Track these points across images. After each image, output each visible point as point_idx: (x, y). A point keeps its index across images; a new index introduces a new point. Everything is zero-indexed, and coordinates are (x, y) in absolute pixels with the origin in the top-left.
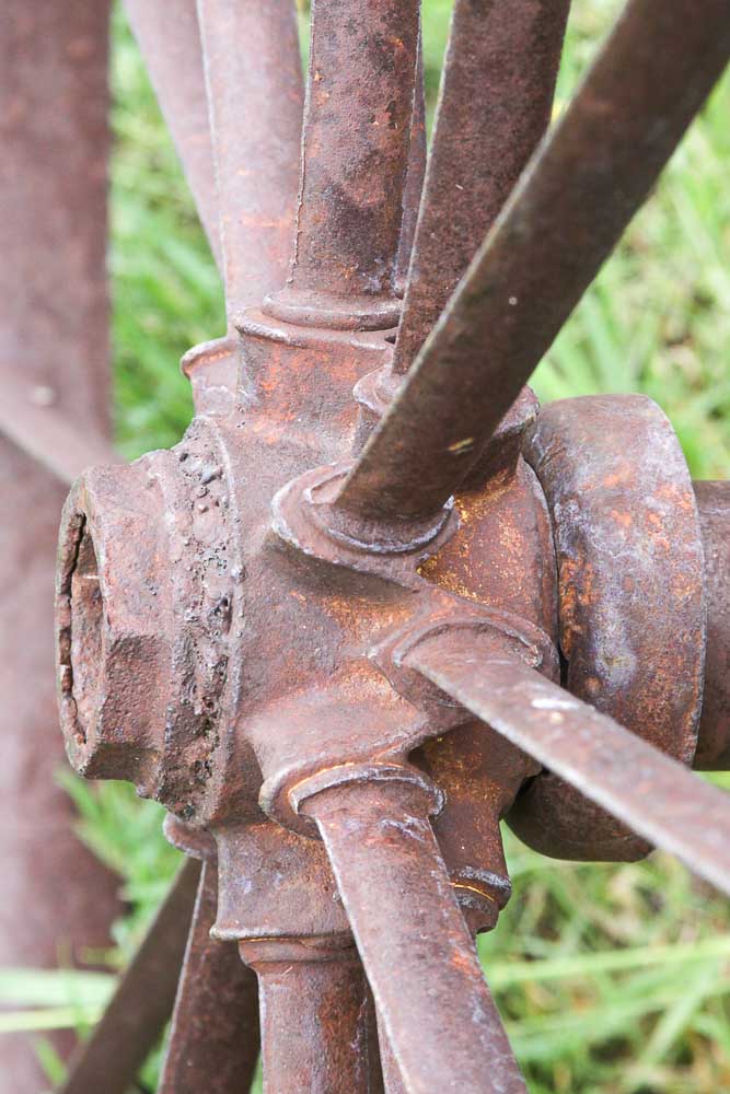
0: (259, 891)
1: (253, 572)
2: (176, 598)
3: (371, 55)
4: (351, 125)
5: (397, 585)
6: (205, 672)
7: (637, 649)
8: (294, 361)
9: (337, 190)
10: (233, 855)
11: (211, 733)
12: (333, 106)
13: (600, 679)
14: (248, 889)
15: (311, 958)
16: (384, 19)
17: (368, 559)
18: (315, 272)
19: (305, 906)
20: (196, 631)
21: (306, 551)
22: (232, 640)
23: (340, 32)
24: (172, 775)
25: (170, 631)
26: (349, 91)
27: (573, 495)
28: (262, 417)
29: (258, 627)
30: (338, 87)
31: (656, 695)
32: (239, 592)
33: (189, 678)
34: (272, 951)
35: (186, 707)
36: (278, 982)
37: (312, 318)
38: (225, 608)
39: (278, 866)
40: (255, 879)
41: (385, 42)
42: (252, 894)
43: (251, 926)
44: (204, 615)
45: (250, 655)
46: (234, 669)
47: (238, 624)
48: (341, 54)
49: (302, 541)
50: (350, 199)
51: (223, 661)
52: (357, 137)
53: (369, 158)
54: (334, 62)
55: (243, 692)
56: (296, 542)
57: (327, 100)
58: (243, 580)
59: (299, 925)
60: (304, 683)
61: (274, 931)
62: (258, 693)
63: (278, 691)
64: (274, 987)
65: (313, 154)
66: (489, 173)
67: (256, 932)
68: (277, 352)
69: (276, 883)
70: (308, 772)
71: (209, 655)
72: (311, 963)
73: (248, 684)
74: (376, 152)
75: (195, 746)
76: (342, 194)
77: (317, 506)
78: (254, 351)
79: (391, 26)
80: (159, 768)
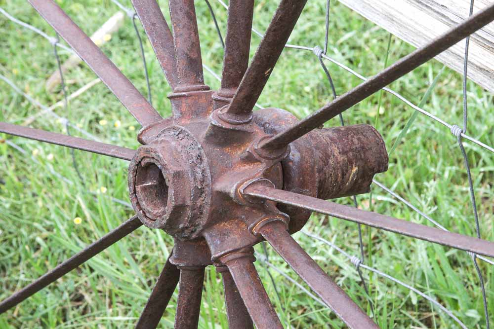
0: (222, 242)
1: (204, 146)
2: (185, 159)
3: (187, 16)
4: (186, 36)
5: (247, 132)
6: (199, 176)
7: (299, 151)
8: (189, 101)
9: (187, 54)
10: (211, 236)
11: (204, 194)
12: (181, 32)
13: (292, 161)
14: (219, 242)
15: (241, 256)
16: (188, 6)
17: (238, 126)
18: (186, 78)
19: (236, 241)
20: (193, 165)
21: (224, 127)
22: (205, 164)
23: (179, 11)
24: (193, 212)
25: (186, 168)
26: (184, 27)
27: (266, 123)
28: (183, 119)
29: (210, 158)
30: (181, 26)
31: (307, 163)
32: (202, 151)
33: (195, 179)
34: (231, 257)
35: (196, 187)
36: (234, 266)
37: (190, 88)
38: (200, 158)
39: (225, 234)
40: (220, 239)
41: (190, 13)
42: (220, 243)
43: (225, 250)
44: (195, 160)
45: (211, 166)
46: (208, 171)
47: (205, 159)
48: (180, 17)
49: (222, 125)
50: (190, 56)
51: (203, 171)
52: (188, 39)
53: (192, 45)
54: (179, 20)
55: (212, 177)
56: (220, 125)
57: (179, 31)
58: (202, 148)
59: (237, 246)
60: (226, 171)
61: (231, 249)
62: (215, 176)
63: (220, 175)
64: (233, 268)
65: (178, 46)
66: (243, 17)
67: (226, 251)
68: (183, 100)
69: (226, 238)
70: (242, 183)
71: (199, 171)
72: (241, 258)
73: (213, 174)
74: (193, 43)
75: (199, 200)
76: (188, 55)
77: (223, 114)
78: (176, 102)
79: (190, 8)
80: (189, 211)
